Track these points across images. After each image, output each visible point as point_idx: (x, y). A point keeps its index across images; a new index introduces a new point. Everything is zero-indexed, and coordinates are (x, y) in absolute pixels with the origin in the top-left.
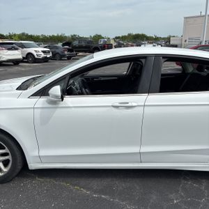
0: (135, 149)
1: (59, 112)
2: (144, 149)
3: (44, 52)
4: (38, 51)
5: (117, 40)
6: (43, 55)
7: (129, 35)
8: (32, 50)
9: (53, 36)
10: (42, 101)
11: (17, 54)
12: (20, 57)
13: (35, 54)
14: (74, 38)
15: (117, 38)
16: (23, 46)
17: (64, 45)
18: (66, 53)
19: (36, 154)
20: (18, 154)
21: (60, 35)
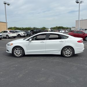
0: (45, 50)
1: (31, 43)
2: (46, 50)
3: (24, 34)
4: (22, 33)
5: (52, 29)
6: (24, 35)
7: (56, 27)
8: (20, 33)
9: (26, 28)
10: (28, 41)
11: (15, 35)
12: (16, 35)
13: (21, 34)
14: (34, 28)
15: (51, 28)
16: (17, 32)
17: (31, 31)
18: (32, 34)
19: (27, 51)
20: (23, 51)
21: (29, 27)
